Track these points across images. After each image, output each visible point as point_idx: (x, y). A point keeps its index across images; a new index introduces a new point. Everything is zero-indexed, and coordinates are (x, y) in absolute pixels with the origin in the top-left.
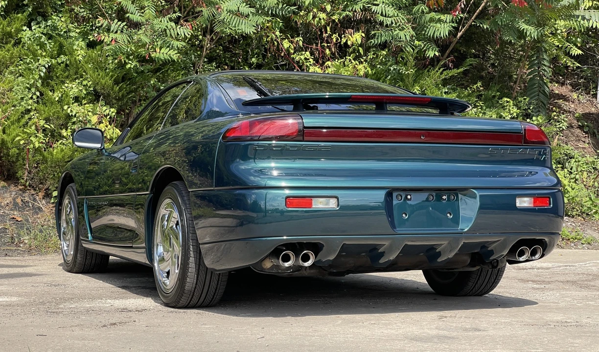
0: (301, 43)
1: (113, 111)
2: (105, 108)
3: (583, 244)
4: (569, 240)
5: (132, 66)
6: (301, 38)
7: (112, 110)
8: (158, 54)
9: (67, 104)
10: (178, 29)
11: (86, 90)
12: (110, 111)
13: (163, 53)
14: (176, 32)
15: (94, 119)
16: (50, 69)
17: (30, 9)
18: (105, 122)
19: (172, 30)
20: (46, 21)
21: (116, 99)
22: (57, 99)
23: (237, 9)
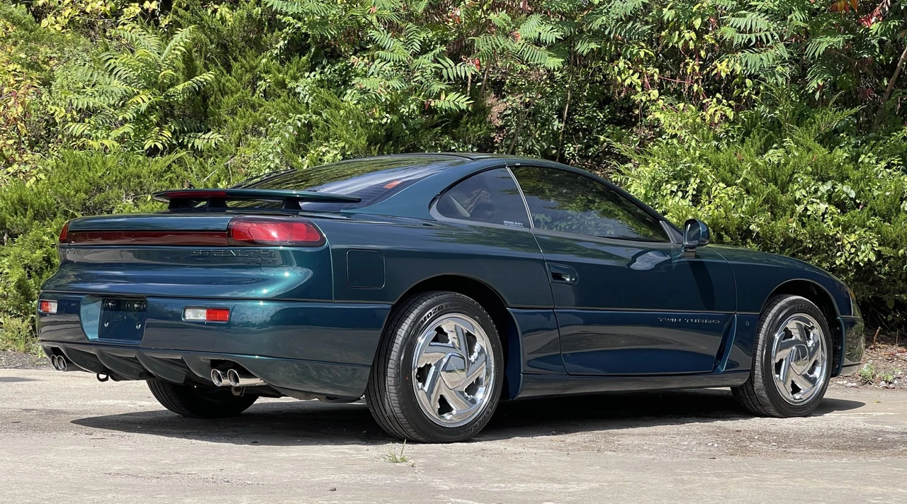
0: (656, 77)
5: (389, 121)
6: (657, 70)
8: (442, 102)
10: (458, 68)
11: (343, 155)
13: (449, 101)
14: (455, 72)
16: (309, 126)
17: (313, 50)
19: (449, 69)
20: (333, 65)
23: (537, 35)
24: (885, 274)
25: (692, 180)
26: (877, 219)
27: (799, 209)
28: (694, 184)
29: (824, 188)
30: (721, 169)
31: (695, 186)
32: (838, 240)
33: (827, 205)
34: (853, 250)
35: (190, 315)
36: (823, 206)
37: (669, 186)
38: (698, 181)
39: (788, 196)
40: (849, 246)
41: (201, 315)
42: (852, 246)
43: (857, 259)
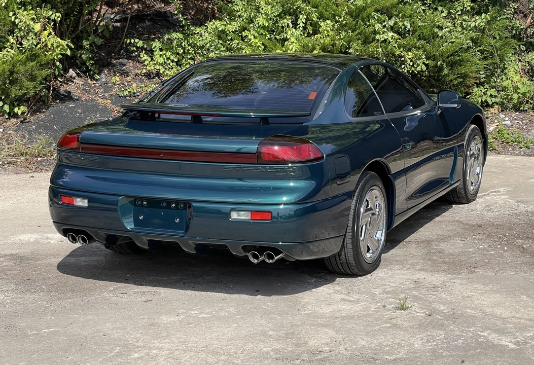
1: (58, 16)
2: (51, 13)
3: (521, 148)
4: (508, 143)
7: (58, 14)
9: (12, 11)
12: (56, 16)
15: (38, 27)
18: (50, 29)
21: (61, 4)
22: (3, 5)
24: (425, 76)
25: (301, 16)
26: (423, 42)
27: (378, 37)
28: (302, 18)
29: (391, 23)
30: (320, 8)
31: (304, 21)
32: (401, 57)
33: (392, 34)
34: (411, 64)
35: (234, 216)
36: (391, 34)
37: (285, 21)
38: (305, 17)
39: (371, 29)
40: (409, 61)
41: (244, 216)
42: (411, 61)
43: (413, 69)
